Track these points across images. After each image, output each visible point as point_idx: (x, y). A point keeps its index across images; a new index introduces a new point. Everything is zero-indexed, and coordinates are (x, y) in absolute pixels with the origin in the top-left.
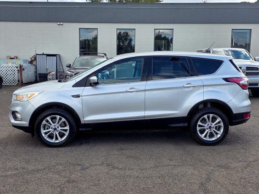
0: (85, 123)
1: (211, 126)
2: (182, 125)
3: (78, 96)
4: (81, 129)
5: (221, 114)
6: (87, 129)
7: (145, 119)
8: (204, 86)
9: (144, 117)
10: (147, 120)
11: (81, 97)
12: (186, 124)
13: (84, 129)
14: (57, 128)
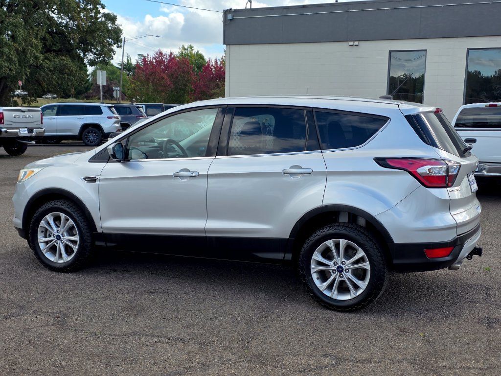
0: (105, 231)
1: (343, 266)
2: (280, 256)
3: (93, 180)
4: (97, 243)
5: (364, 242)
6: (109, 244)
7: (208, 235)
8: (327, 173)
9: (205, 231)
10: (210, 238)
11: (97, 183)
12: (289, 256)
13: (103, 244)
14: (61, 236)
